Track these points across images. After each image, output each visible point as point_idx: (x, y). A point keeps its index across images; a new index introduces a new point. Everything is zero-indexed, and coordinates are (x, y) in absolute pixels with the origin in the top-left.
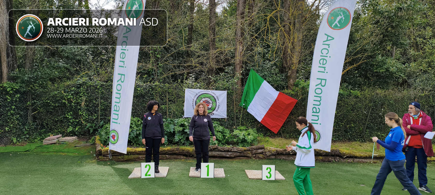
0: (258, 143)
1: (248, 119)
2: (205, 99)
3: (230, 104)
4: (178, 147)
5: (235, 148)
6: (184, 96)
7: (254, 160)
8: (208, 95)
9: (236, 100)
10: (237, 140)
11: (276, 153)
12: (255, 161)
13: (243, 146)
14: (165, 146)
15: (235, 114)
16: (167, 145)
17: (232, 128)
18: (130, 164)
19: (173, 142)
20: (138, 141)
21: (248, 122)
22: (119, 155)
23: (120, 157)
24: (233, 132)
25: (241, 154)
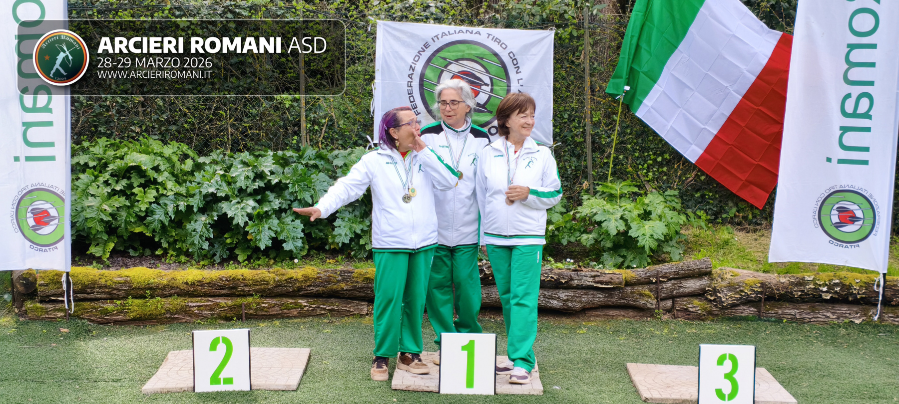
0: (685, 252)
1: (643, 150)
2: (463, 65)
3: (568, 87)
4: (350, 268)
5: (585, 271)
6: (374, 54)
7: (667, 322)
8: (475, 49)
9: (593, 69)
10: (596, 240)
11: (761, 293)
12: (672, 326)
13: (622, 263)
14: (296, 261)
15: (589, 130)
16: (304, 257)
17: (577, 187)
18: (153, 333)
19: (327, 247)
20: (184, 241)
21: (645, 161)
22: (106, 299)
23: (109, 306)
24: (580, 205)
25: (611, 296)
